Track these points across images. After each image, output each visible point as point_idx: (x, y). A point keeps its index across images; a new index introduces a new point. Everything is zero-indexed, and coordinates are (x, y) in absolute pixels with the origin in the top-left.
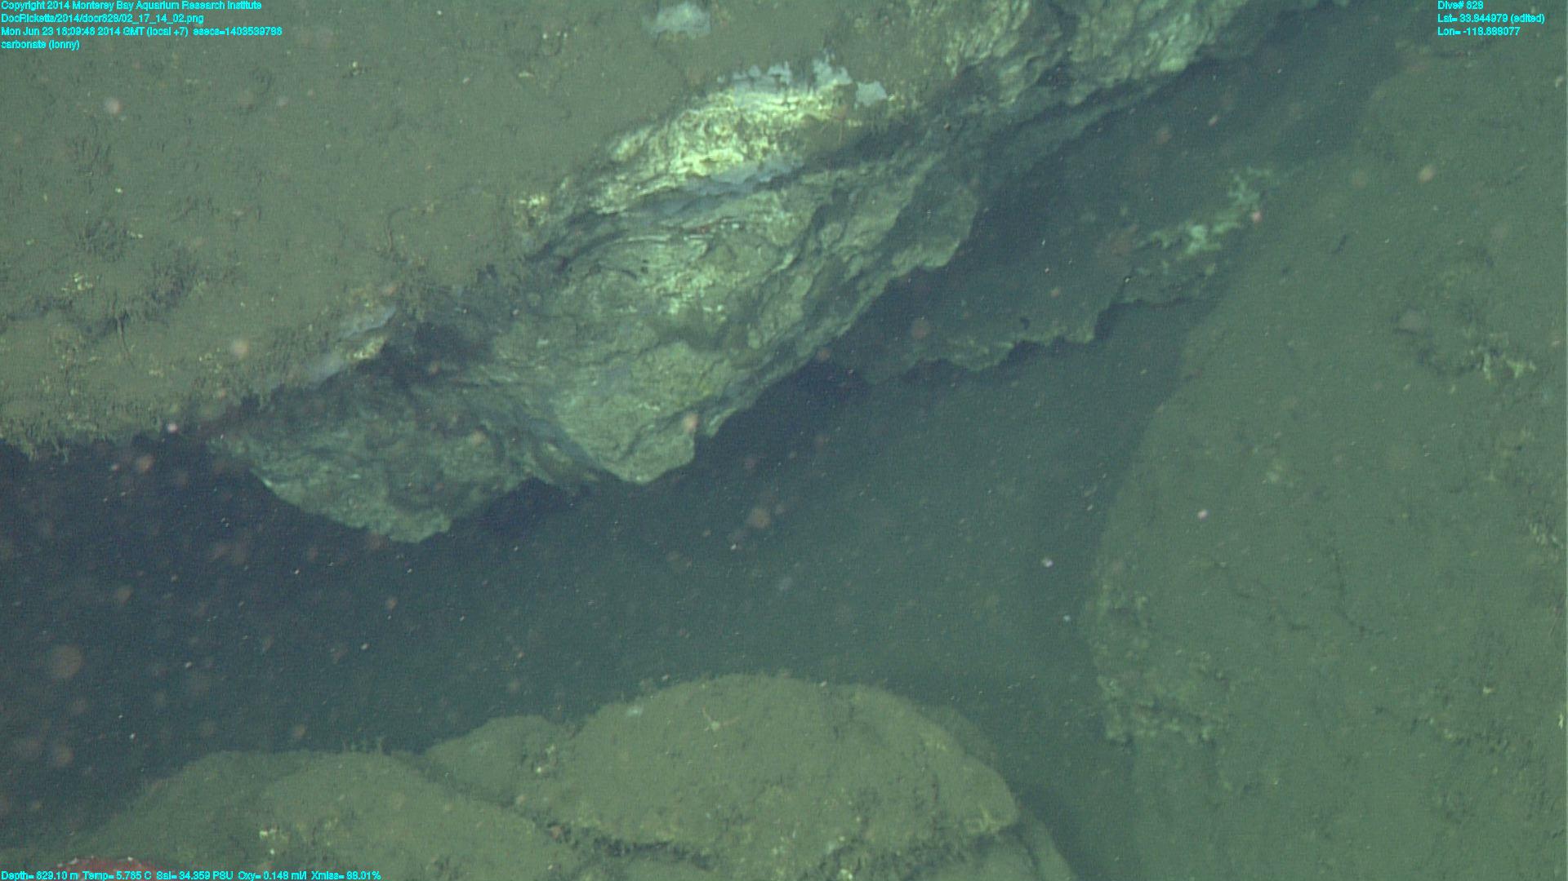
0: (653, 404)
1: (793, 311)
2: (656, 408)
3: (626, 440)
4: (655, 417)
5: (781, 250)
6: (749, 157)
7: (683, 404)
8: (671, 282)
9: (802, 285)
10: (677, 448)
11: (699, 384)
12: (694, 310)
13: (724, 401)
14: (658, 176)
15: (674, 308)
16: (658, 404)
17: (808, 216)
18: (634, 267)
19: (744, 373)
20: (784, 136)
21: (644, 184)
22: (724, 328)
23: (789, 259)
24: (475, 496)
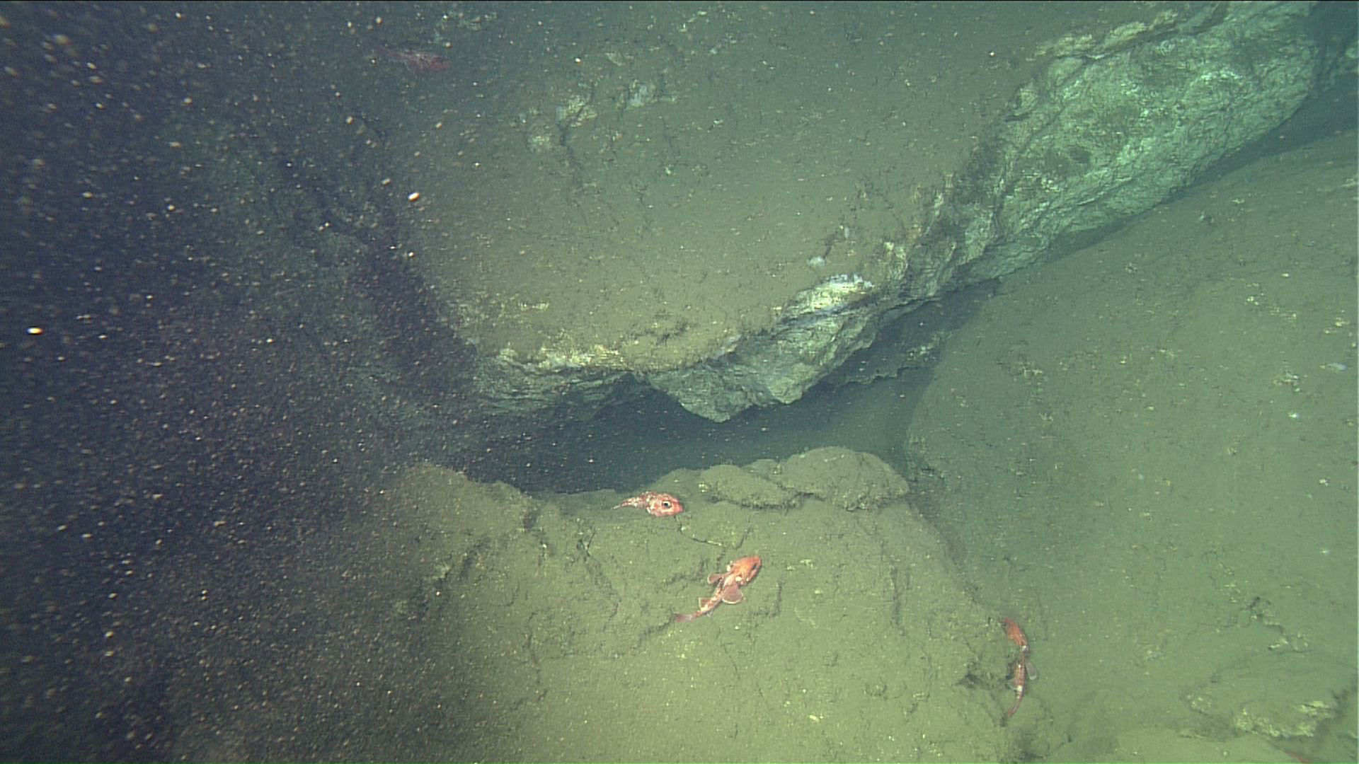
0: (792, 381)
1: (831, 356)
3: (784, 391)
4: (792, 385)
5: (832, 336)
6: (833, 302)
7: (800, 381)
8: (801, 345)
9: (834, 348)
10: (797, 394)
11: (805, 375)
12: (806, 353)
13: (810, 380)
14: (807, 307)
15: (801, 352)
16: (794, 381)
17: (841, 325)
18: (791, 339)
19: (817, 372)
20: (843, 297)
21: (802, 310)
22: (814, 359)
23: (833, 338)
24: (738, 410)
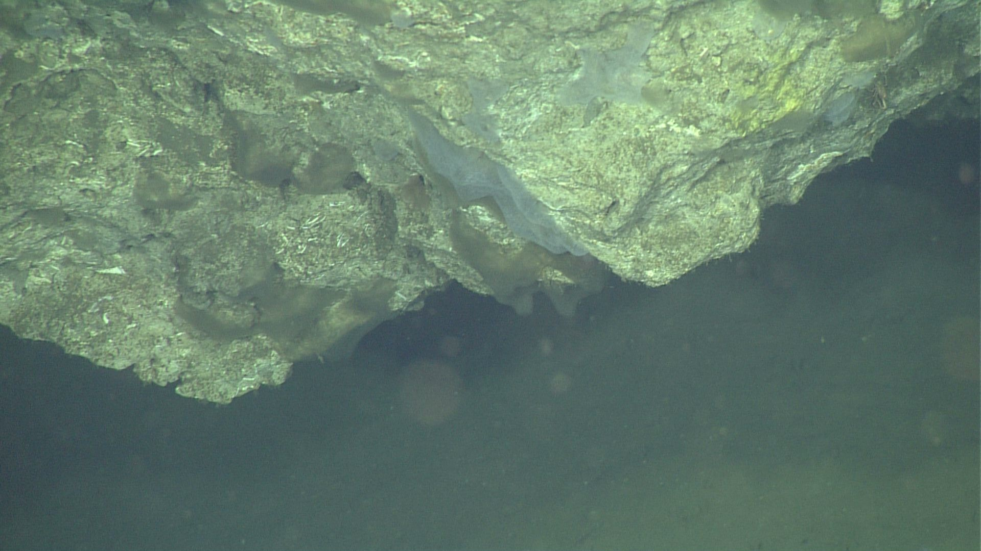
0: (687, 123)
2: (692, 131)
4: (689, 147)
7: (743, 125)
10: (727, 218)
11: (777, 87)
16: (696, 123)
24: (338, 316)
